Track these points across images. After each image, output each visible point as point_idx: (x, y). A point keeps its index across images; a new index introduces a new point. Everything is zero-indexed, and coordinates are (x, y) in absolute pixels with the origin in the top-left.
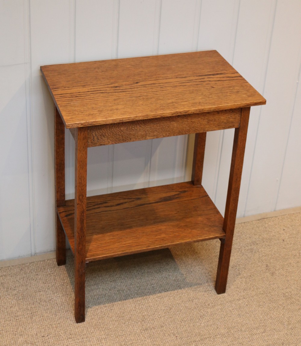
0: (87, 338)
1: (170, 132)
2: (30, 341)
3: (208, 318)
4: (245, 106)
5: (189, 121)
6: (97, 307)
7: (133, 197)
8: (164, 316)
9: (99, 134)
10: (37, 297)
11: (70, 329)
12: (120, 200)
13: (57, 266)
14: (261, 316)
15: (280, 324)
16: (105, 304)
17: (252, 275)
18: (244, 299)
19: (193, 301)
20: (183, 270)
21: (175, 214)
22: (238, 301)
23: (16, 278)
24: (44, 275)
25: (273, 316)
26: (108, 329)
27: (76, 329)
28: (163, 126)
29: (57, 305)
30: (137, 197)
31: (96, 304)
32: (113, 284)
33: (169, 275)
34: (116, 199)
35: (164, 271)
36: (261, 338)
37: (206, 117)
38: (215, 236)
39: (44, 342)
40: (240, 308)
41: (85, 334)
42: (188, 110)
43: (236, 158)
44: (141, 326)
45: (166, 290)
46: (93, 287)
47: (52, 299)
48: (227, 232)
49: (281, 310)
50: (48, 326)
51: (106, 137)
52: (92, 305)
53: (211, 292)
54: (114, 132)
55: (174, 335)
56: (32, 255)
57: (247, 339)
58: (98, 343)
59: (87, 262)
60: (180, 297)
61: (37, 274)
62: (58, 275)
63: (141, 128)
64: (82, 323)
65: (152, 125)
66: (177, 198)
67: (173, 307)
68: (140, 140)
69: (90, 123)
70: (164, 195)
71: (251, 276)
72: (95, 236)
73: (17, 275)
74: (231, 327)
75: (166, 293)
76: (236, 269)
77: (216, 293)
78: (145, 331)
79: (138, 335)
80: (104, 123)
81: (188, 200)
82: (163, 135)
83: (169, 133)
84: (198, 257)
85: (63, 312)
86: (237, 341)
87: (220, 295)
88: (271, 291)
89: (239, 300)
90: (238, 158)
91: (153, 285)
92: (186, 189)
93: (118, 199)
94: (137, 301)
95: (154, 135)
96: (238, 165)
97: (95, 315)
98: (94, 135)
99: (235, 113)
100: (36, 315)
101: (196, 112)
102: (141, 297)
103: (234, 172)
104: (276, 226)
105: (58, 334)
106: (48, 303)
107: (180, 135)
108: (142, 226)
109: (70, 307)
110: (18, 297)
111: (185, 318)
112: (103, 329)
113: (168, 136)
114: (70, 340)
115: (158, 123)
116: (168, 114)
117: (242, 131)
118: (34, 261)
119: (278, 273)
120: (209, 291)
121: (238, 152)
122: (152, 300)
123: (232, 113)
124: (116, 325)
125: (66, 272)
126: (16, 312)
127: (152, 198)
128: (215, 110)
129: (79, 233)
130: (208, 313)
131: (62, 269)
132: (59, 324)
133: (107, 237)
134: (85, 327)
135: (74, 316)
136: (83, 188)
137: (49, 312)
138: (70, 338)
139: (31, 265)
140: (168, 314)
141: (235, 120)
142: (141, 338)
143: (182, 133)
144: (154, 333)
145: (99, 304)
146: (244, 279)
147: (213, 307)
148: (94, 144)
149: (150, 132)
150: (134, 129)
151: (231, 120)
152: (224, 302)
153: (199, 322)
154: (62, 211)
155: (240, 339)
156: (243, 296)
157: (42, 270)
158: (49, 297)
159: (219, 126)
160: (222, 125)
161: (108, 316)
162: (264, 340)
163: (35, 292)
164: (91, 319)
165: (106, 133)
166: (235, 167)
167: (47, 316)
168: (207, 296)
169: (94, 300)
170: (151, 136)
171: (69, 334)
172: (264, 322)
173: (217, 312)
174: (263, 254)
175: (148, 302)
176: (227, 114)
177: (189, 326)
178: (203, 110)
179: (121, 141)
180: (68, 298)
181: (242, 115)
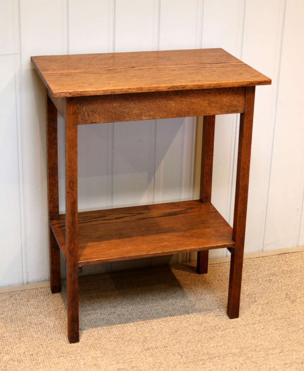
0: (80, 356)
1: (168, 112)
2: (17, 359)
3: (219, 340)
4: (249, 84)
5: (187, 101)
6: (94, 329)
7: (135, 212)
8: (169, 338)
9: (90, 109)
10: (27, 320)
11: (62, 349)
12: (120, 214)
13: (51, 294)
14: (278, 339)
15: (299, 345)
16: (103, 327)
17: (270, 302)
18: (260, 324)
19: (202, 325)
20: (192, 298)
21: (180, 226)
22: (252, 325)
23: (4, 304)
24: (36, 301)
25: (291, 339)
26: (105, 349)
27: (69, 348)
28: (159, 105)
29: (49, 327)
30: (139, 212)
31: (92, 327)
32: (113, 310)
33: (176, 302)
34: (116, 213)
35: (170, 299)
36: (278, 357)
37: (207, 98)
38: (223, 244)
39: (32, 359)
40: (254, 331)
41: (79, 353)
42: (186, 85)
43: (242, 149)
44: (142, 346)
45: (171, 315)
46: (89, 312)
47: (44, 322)
48: (236, 239)
49: (302, 333)
50: (38, 346)
51: (97, 113)
52: (88, 327)
53: (222, 317)
54: (106, 108)
55: (178, 354)
56: (23, 284)
57: (261, 359)
58: (93, 360)
59: (80, 265)
60: (187, 321)
61: (29, 301)
62: (52, 301)
63: (135, 106)
64: (76, 343)
65: (148, 103)
66: (182, 213)
67: (179, 330)
68: (135, 120)
69: (79, 93)
70: (168, 211)
71: (268, 303)
72: (90, 244)
73: (6, 302)
74: (244, 348)
75: (171, 317)
76: (251, 297)
77: (228, 318)
78: (147, 350)
79: (138, 354)
80: (94, 94)
81: (195, 215)
82: (160, 116)
83: (166, 114)
84: (209, 286)
85: (56, 334)
86: (250, 360)
87: (233, 319)
88: (290, 316)
89: (255, 324)
90: (244, 150)
91: (157, 311)
92: (194, 206)
93: (117, 214)
94: (139, 324)
95: (151, 115)
96: (245, 158)
97: (91, 337)
98: (84, 110)
99: (239, 96)
100: (25, 336)
101: (194, 88)
102: (144, 320)
103: (241, 166)
104: (299, 260)
105: (48, 353)
106: (39, 325)
107: (178, 117)
108: (142, 235)
109: (64, 329)
110: (6, 320)
111: (192, 339)
112: (100, 349)
113: (166, 117)
114: (61, 358)
115: (153, 100)
116: (163, 88)
117: (247, 118)
118: (26, 289)
119: (299, 301)
120: (220, 316)
121: (244, 141)
122: (156, 324)
123: (235, 95)
124: (114, 345)
125: (61, 299)
126: (3, 333)
127: (155, 213)
128: (215, 87)
129: (70, 229)
130: (219, 335)
131: (57, 296)
132: (50, 344)
133: (104, 245)
134: (79, 347)
135: (67, 337)
136: (73, 173)
137: (39, 334)
138: (61, 356)
139: (22, 293)
140: (173, 336)
141: (238, 104)
142: (142, 357)
143: (181, 115)
144: (157, 353)
145: (96, 326)
146: (260, 306)
147: (224, 330)
148: (85, 122)
149: (145, 111)
150: (127, 106)
151: (234, 103)
152: (237, 326)
153: (208, 343)
154: (55, 223)
155: (254, 358)
156: (259, 320)
157: (34, 297)
158: (41, 320)
159: (221, 109)
160: (225, 109)
161: (105, 338)
162: (281, 359)
163: (25, 316)
164: (86, 340)
165: (98, 109)
166: (242, 160)
167: (37, 337)
168: (218, 320)
169: (90, 323)
170: (147, 116)
171: (61, 353)
172: (281, 344)
173: (228, 335)
174: (283, 285)
175: (151, 325)
176: (229, 96)
177: (196, 346)
178: (202, 86)
179: (114, 119)
180: (62, 321)
181: (247, 98)
